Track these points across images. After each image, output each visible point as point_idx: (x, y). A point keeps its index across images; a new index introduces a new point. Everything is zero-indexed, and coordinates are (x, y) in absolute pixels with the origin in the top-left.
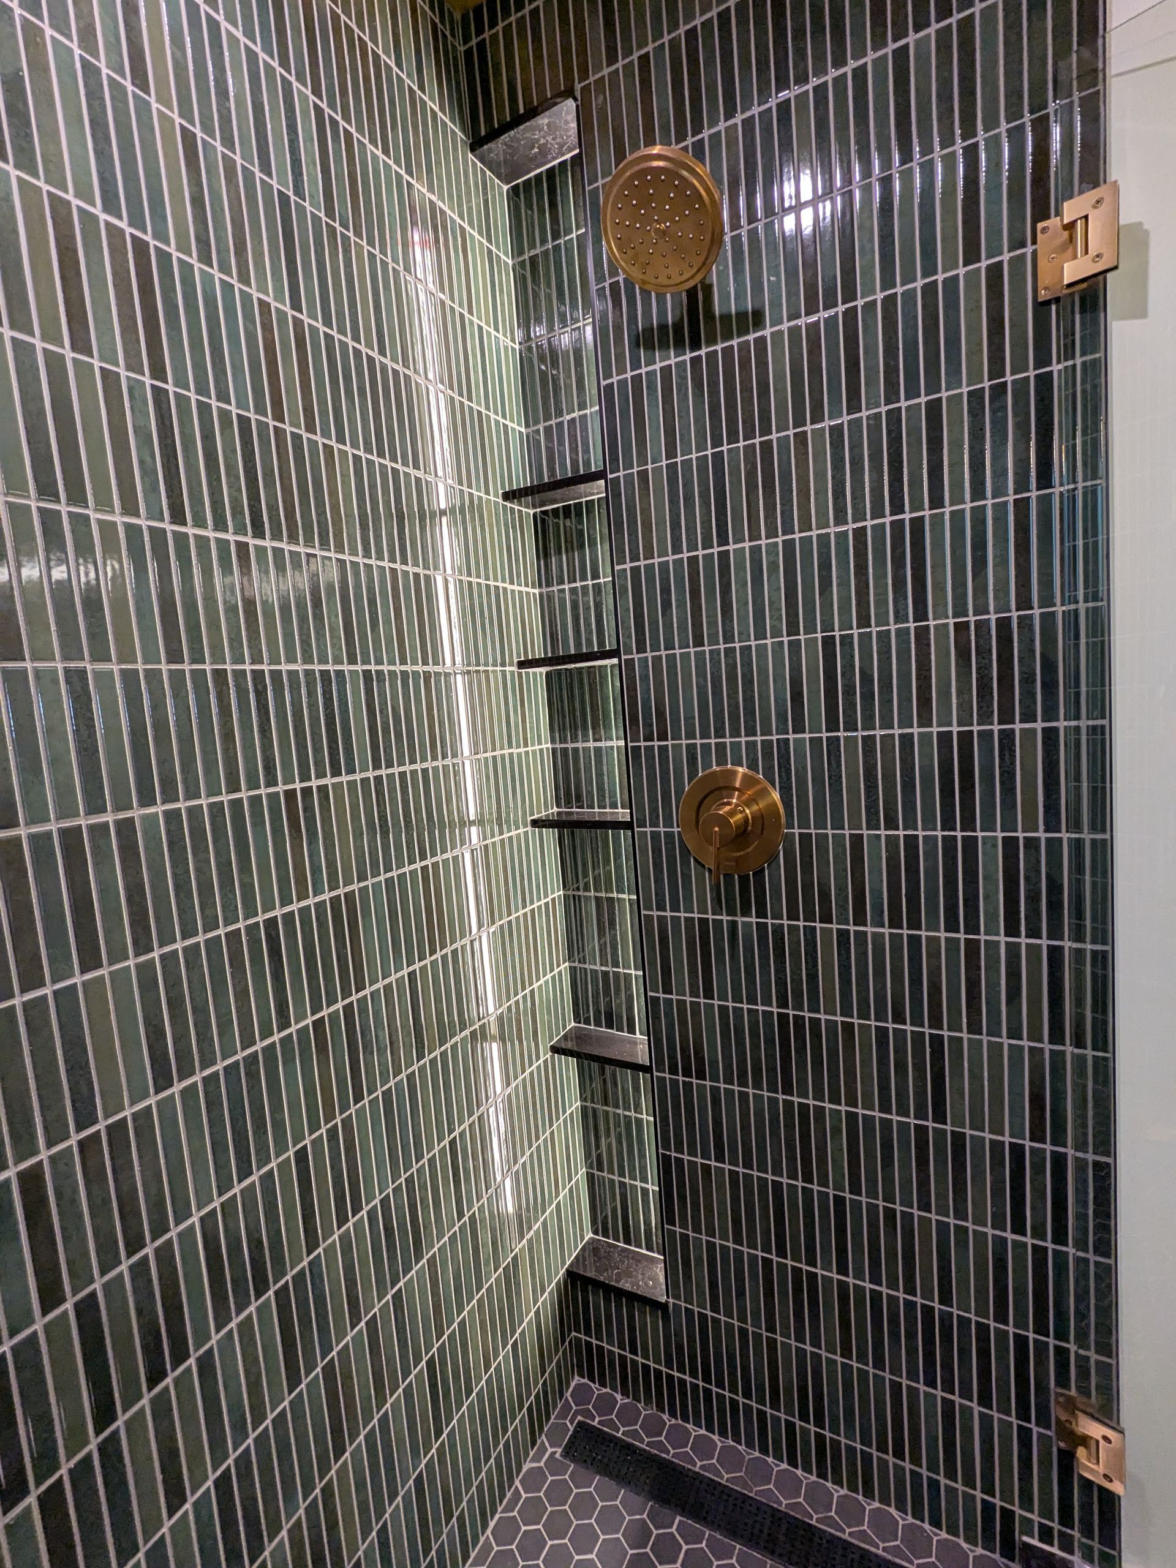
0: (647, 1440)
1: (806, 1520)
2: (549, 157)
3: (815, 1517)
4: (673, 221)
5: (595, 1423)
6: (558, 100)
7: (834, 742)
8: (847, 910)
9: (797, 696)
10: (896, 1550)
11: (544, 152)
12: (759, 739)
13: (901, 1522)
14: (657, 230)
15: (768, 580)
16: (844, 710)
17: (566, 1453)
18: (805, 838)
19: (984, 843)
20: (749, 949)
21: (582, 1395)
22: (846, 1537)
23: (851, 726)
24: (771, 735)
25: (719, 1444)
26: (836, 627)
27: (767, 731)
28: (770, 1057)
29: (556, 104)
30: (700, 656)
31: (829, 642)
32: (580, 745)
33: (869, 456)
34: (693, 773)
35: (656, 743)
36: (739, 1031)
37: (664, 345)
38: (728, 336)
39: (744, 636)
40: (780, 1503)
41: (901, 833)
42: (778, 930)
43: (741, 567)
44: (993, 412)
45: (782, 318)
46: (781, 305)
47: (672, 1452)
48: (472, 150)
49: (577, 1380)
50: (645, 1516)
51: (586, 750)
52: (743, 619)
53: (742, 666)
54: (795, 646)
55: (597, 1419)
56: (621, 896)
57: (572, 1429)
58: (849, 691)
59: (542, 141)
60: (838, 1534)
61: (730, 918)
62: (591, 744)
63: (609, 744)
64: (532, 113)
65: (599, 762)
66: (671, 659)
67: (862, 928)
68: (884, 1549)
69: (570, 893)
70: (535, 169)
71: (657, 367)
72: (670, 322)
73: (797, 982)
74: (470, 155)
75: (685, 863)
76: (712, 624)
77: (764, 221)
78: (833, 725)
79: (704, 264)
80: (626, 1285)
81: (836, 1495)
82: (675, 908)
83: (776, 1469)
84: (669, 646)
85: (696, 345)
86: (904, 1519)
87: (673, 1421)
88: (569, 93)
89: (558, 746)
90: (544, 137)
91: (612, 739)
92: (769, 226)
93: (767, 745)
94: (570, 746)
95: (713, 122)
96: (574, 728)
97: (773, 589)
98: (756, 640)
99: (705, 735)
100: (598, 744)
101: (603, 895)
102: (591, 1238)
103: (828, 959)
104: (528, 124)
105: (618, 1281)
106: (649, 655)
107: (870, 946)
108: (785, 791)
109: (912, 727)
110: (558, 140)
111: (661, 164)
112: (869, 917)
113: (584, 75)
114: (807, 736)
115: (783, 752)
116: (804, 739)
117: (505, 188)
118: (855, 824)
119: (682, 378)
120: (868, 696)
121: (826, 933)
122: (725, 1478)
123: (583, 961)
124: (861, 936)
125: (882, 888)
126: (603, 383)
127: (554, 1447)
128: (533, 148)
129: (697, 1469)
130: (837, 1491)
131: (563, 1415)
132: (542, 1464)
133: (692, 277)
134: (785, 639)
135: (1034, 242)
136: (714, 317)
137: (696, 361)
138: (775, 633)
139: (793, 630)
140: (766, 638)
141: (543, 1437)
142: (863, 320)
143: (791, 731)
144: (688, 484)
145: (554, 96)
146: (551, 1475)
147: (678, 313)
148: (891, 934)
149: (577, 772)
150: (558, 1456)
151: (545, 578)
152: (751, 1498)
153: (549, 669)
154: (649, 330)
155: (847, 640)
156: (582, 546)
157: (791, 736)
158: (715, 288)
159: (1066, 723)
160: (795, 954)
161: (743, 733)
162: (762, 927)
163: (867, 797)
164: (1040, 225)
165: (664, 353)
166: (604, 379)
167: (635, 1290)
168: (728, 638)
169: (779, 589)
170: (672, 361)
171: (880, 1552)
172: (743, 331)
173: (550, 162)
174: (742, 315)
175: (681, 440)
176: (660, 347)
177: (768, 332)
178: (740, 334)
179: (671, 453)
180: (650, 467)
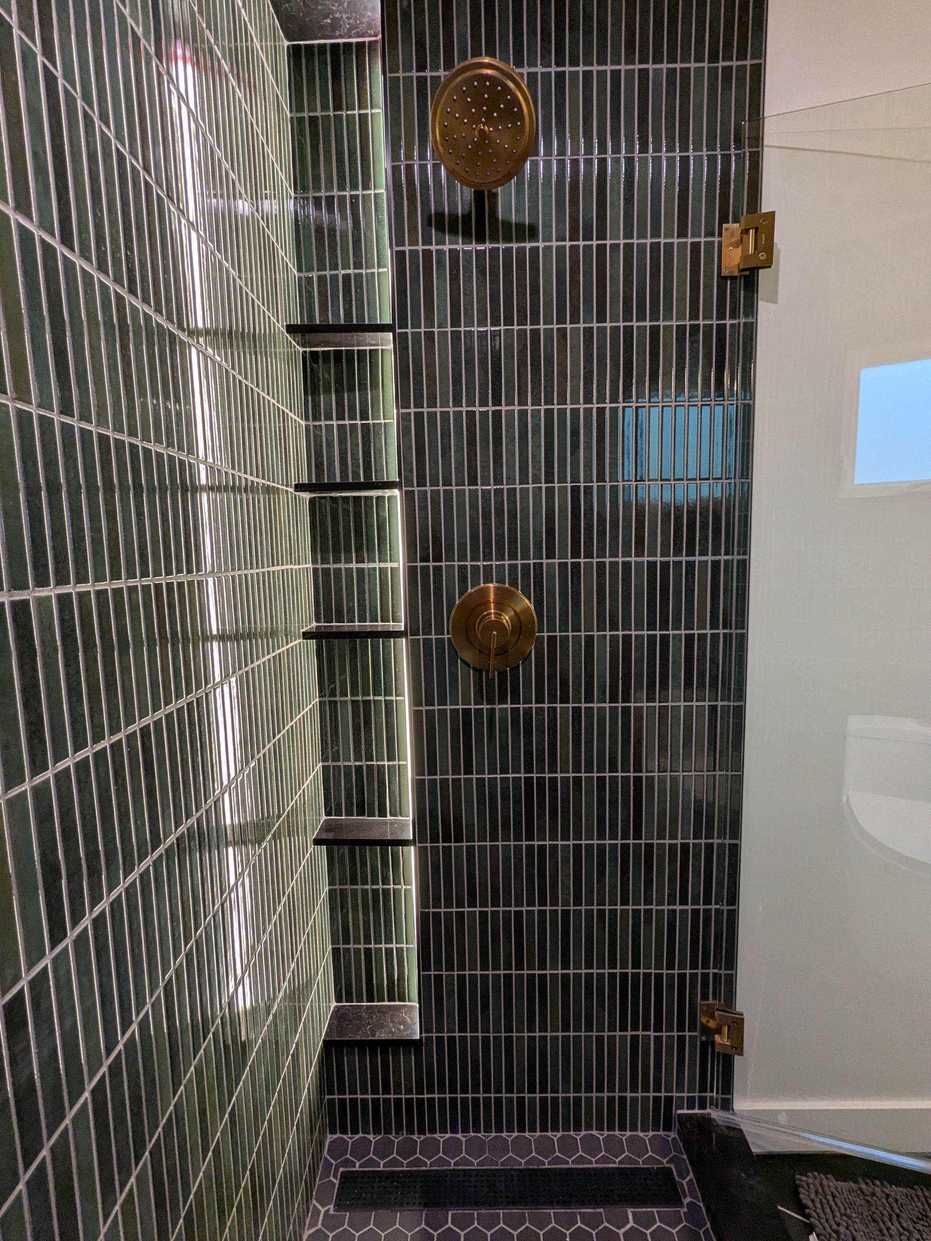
0: (405, 1162)
1: (541, 1167)
2: (337, 33)
3: (546, 1161)
5: (357, 1168)
7: (576, 566)
8: (580, 693)
9: (550, 531)
10: (604, 1159)
11: (335, 25)
12: (519, 562)
13: (601, 1138)
15: (532, 438)
16: (584, 543)
17: (339, 1206)
18: (552, 640)
19: (673, 638)
20: (504, 730)
21: (337, 1149)
22: (571, 1166)
23: (588, 555)
24: (529, 559)
25: (463, 1139)
26: (582, 480)
27: (526, 556)
28: (518, 813)
30: (473, 493)
31: (575, 490)
32: (342, 566)
33: (611, 356)
34: (463, 590)
35: (431, 564)
36: (493, 798)
37: (453, 231)
38: (508, 239)
39: (511, 480)
40: (520, 1163)
41: (620, 633)
42: (528, 712)
43: (510, 425)
44: (691, 343)
45: (552, 237)
46: (551, 227)
47: (429, 1163)
49: (330, 1138)
50: (423, 1226)
51: (349, 571)
52: (511, 468)
53: (508, 504)
54: (550, 492)
55: (358, 1164)
56: (377, 698)
57: (337, 1182)
58: (589, 528)
59: (337, 15)
60: (565, 1166)
61: (489, 707)
62: (354, 565)
63: (371, 565)
65: (361, 581)
66: (448, 494)
67: (590, 705)
68: (596, 1163)
69: (326, 699)
70: (321, 38)
71: (446, 248)
72: (460, 214)
73: (541, 752)
75: (453, 664)
76: (485, 468)
78: (576, 554)
80: (382, 1035)
81: (555, 1139)
82: (442, 702)
83: (510, 1139)
84: (447, 482)
85: (481, 239)
86: (602, 1135)
87: (423, 1137)
89: (319, 566)
90: (341, 13)
91: (374, 562)
93: (525, 567)
94: (332, 566)
96: (336, 550)
97: (536, 445)
98: (520, 484)
99: (475, 558)
100: (361, 565)
101: (360, 698)
102: (336, 1007)
103: (565, 730)
105: (374, 1035)
106: (428, 489)
107: (596, 718)
108: (538, 603)
109: (631, 556)
110: (351, 21)
112: (595, 696)
114: (557, 561)
115: (538, 571)
116: (555, 563)
117: (286, 43)
118: (589, 628)
119: (468, 263)
120: (602, 533)
121: (565, 710)
122: (475, 1164)
123: (336, 758)
124: (589, 710)
125: (605, 674)
126: (396, 248)
127: (326, 1205)
128: (327, 17)
129: (452, 1167)
130: (555, 1136)
131: (326, 1174)
132: (319, 1226)
134: (544, 486)
135: (720, 235)
136: (497, 219)
137: (481, 253)
138: (536, 480)
139: (549, 479)
140: (528, 484)
141: (314, 1201)
142: (610, 257)
143: (544, 557)
146: (331, 1232)
147: (467, 208)
148: (610, 707)
149: (339, 590)
150: (331, 1212)
151: (313, 412)
152: (499, 1170)
153: (313, 495)
154: (440, 215)
155: (588, 490)
156: (352, 389)
157: (545, 561)
158: (500, 198)
159: (725, 557)
160: (540, 731)
161: (507, 558)
162: (515, 711)
163: (598, 608)
164: (724, 226)
165: (453, 238)
166: (397, 245)
167: (390, 1037)
168: (498, 480)
169: (540, 446)
170: (460, 247)
171: (594, 1165)
172: (521, 238)
173: (336, 38)
174: (520, 226)
175: (465, 314)
176: (450, 232)
177: (541, 245)
178: (518, 240)
179: (455, 322)
180: (436, 330)
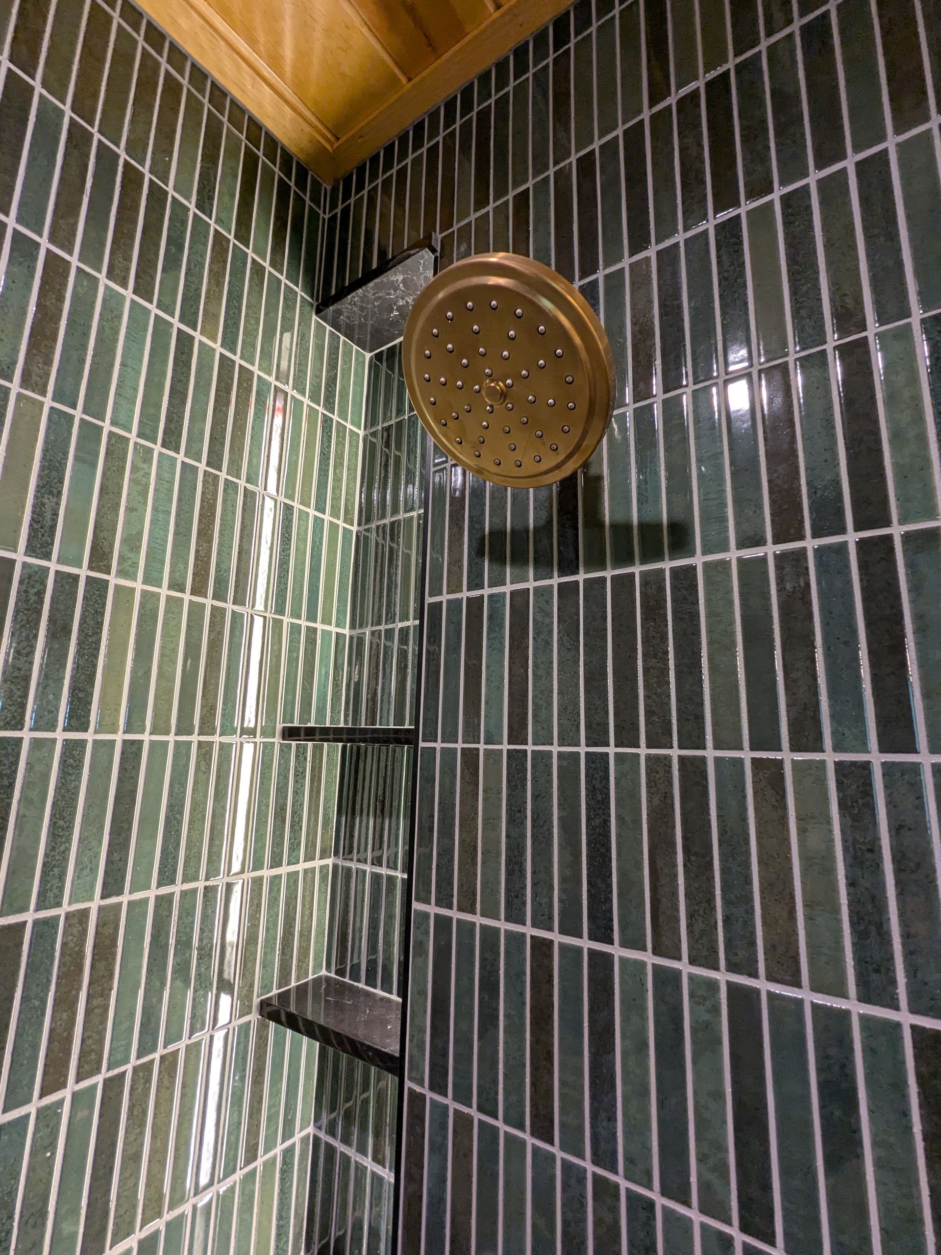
4: (517, 377)
6: (412, 252)
14: (492, 392)
29: (409, 256)
37: (519, 559)
38: (624, 557)
45: (726, 540)
46: (724, 519)
48: (318, 312)
59: (401, 303)
64: (385, 266)
71: (507, 589)
72: (531, 527)
74: (314, 317)
77: (692, 387)
79: (578, 447)
85: (569, 566)
88: (427, 243)
90: (403, 299)
92: (700, 398)
95: (613, 257)
104: (376, 281)
111: (502, 281)
113: (447, 224)
117: (368, 356)
119: (544, 611)
126: (429, 600)
128: (391, 311)
133: (558, 467)
136: (602, 525)
137: (567, 591)
144: (541, 796)
145: (410, 248)
147: (544, 515)
154: (498, 534)
158: (606, 483)
165: (519, 571)
166: (430, 596)
170: (531, 584)
172: (652, 553)
174: (650, 530)
175: (535, 716)
176: (514, 562)
177: (698, 560)
178: (646, 559)
179: (517, 735)
180: (482, 747)
